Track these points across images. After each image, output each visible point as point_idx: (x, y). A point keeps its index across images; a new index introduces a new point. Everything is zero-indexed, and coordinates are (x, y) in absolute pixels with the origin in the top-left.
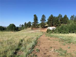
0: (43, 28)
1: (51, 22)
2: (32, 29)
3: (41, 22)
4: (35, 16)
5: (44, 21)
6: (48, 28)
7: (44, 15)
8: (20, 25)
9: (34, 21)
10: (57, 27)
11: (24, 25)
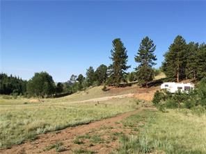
0: (144, 86)
1: (178, 63)
2: (104, 89)
3: (138, 64)
4: (117, 43)
5: (150, 61)
6: (163, 86)
7: (147, 38)
8: (73, 76)
9: (112, 62)
10: (199, 83)
11: (85, 76)
